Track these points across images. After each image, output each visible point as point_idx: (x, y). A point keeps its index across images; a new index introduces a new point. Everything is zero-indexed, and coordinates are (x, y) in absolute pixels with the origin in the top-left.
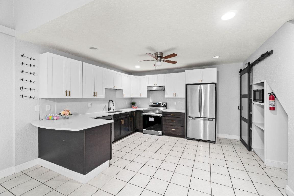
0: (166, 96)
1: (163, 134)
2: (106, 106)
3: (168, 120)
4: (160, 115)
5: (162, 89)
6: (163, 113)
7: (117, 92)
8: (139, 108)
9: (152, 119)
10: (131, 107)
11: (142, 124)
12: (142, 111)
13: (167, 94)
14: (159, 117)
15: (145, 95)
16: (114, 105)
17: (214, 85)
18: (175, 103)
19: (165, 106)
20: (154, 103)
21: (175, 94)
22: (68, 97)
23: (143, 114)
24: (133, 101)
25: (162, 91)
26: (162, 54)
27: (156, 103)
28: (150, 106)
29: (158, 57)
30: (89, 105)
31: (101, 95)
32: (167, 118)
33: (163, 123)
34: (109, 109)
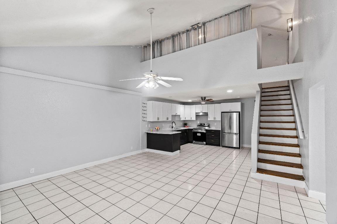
0: (209, 119)
1: (206, 144)
2: (170, 126)
3: (210, 135)
4: (205, 132)
5: (206, 114)
6: (206, 130)
7: (176, 117)
8: (190, 127)
9: (199, 135)
10: (184, 127)
11: (192, 138)
12: (192, 129)
13: (209, 118)
14: (204, 133)
15: (194, 118)
16: (175, 125)
17: (238, 113)
18: (215, 124)
19: (209, 126)
20: (201, 124)
21: (215, 118)
22: (158, 121)
23: (193, 131)
24: (185, 122)
25: (206, 116)
26: (205, 98)
27: (202, 124)
28: (197, 126)
29: (203, 99)
30: (163, 125)
31: (170, 119)
32: (209, 134)
33: (207, 137)
34: (172, 127)
